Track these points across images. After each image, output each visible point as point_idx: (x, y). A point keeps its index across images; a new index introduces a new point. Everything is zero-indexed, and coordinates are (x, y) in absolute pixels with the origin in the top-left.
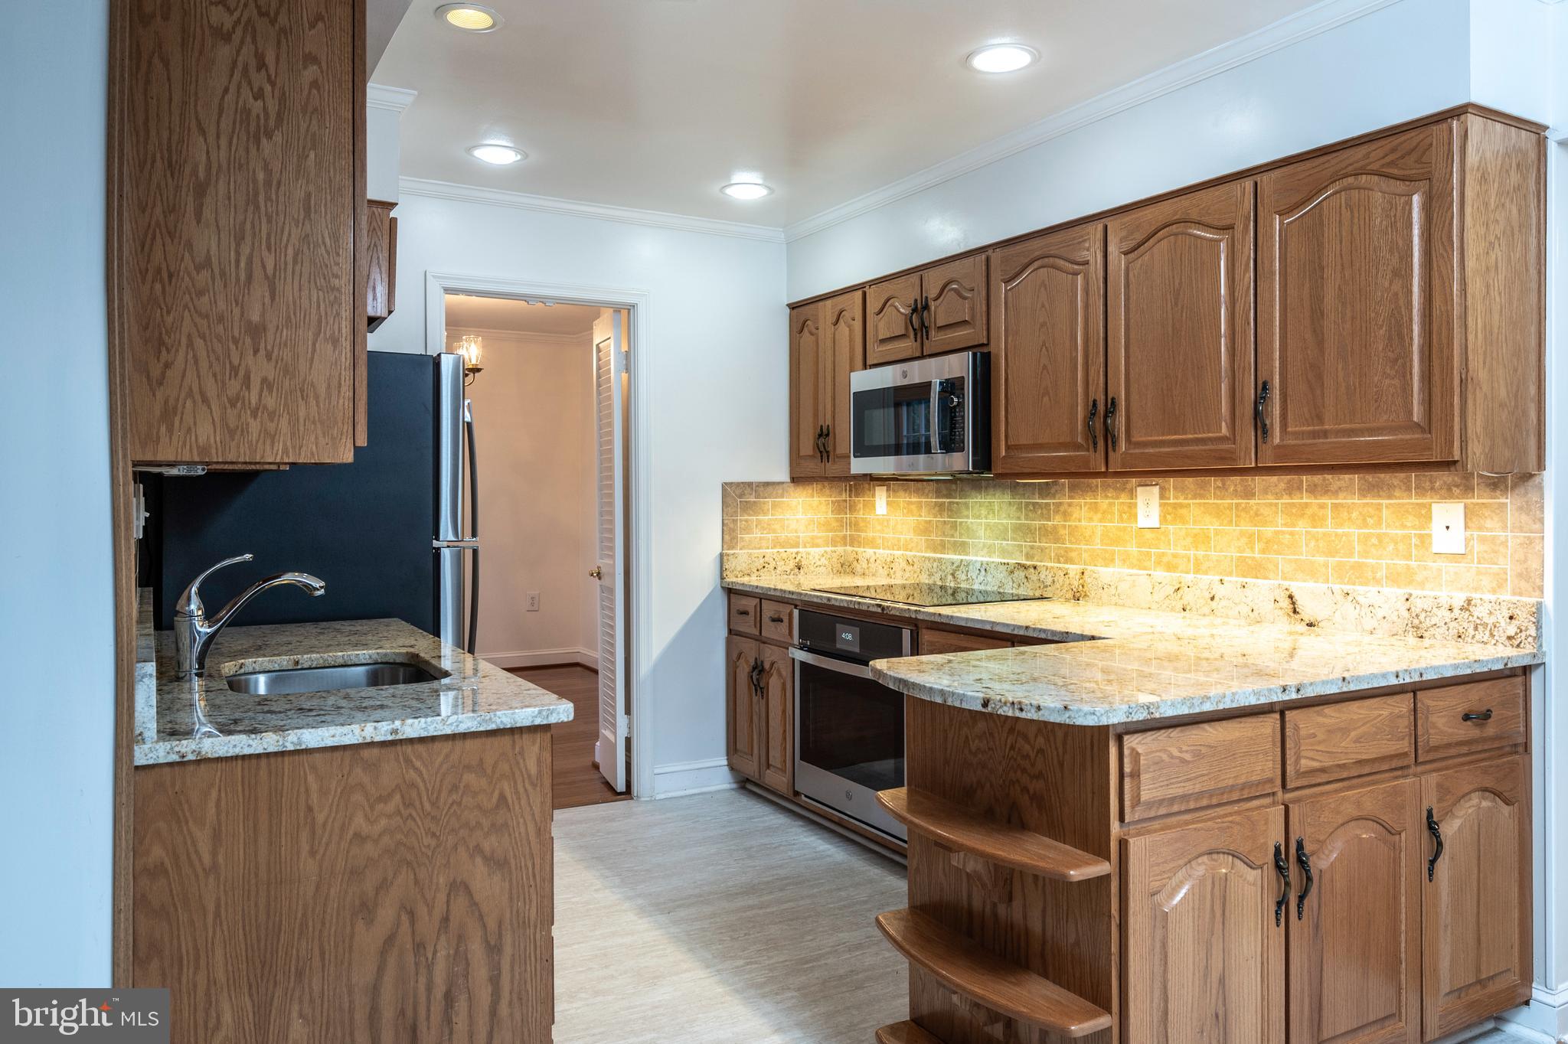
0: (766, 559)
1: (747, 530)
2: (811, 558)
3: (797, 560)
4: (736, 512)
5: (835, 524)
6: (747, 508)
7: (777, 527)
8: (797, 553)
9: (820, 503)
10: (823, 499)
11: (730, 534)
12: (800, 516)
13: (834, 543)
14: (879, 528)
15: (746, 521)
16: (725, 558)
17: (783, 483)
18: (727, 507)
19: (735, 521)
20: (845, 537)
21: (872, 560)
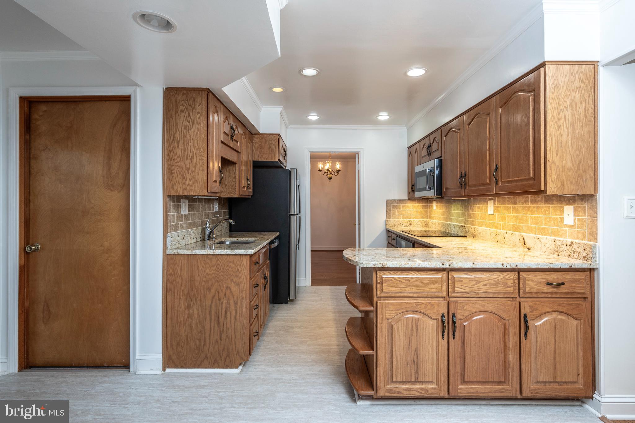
0: (400, 222)
1: (394, 213)
2: (415, 222)
3: (410, 222)
4: (390, 208)
5: (424, 212)
6: (394, 207)
7: (404, 213)
8: (410, 221)
9: (419, 206)
10: (419, 205)
11: (388, 215)
12: (411, 210)
13: (423, 218)
14: (434, 213)
15: (394, 211)
16: (387, 221)
17: (406, 200)
18: (388, 207)
19: (390, 211)
20: (427, 216)
21: (432, 223)
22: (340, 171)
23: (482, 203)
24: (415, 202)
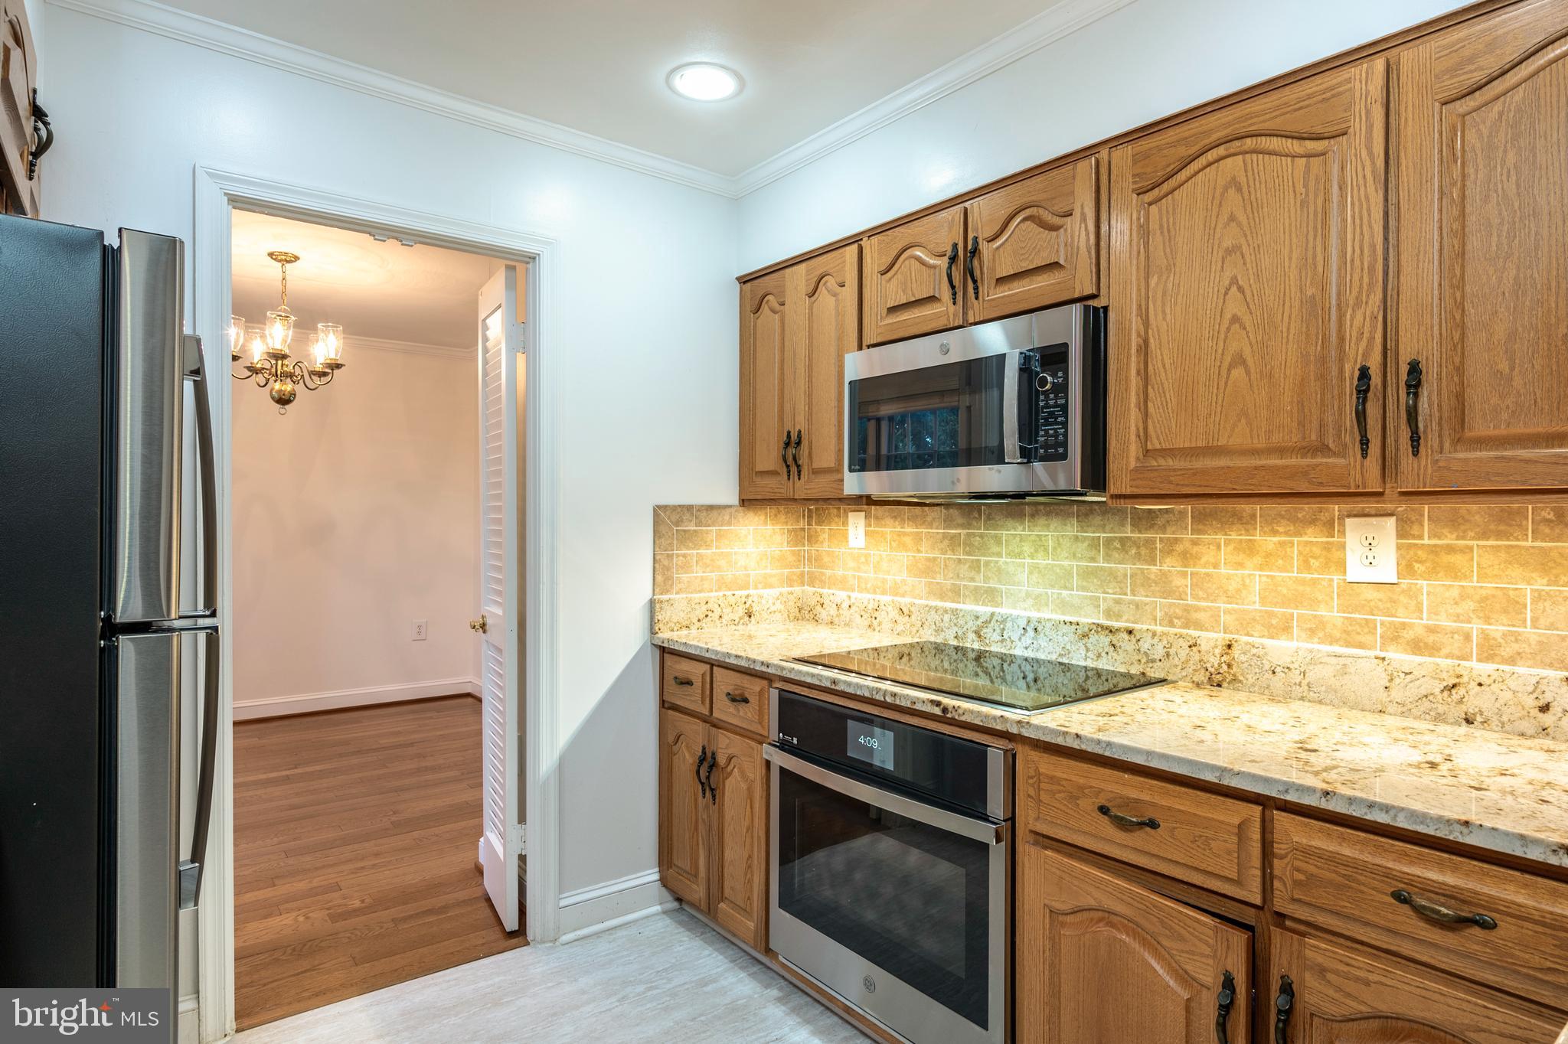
0: (710, 606)
1: (685, 568)
2: (764, 601)
3: (747, 606)
4: (671, 544)
5: (791, 559)
6: (686, 538)
7: (722, 563)
8: (747, 597)
9: (774, 532)
10: (777, 527)
11: (662, 573)
12: (750, 548)
13: (790, 582)
14: (852, 564)
15: (684, 556)
16: (658, 606)
17: (730, 506)
18: (660, 537)
19: (670, 557)
20: (802, 574)
21: (845, 605)
22: (338, 366)
23: (1281, 529)
24: (762, 517)
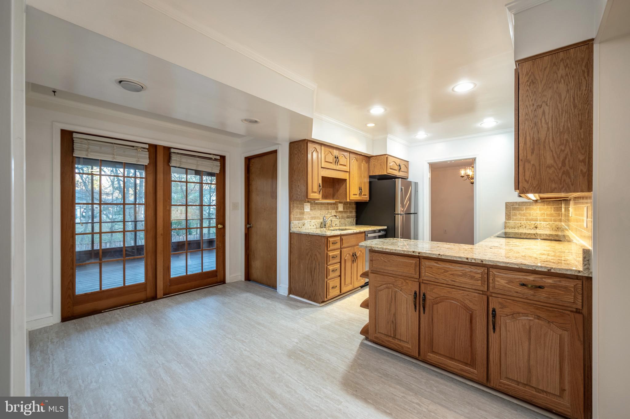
0: (521, 224)
1: (515, 215)
2: (542, 225)
4: (510, 210)
5: (555, 215)
6: (515, 209)
7: (527, 215)
8: (535, 223)
10: (549, 207)
11: (508, 216)
12: (538, 212)
15: (514, 213)
16: (506, 223)
18: (507, 209)
19: (510, 213)
20: (556, 219)
